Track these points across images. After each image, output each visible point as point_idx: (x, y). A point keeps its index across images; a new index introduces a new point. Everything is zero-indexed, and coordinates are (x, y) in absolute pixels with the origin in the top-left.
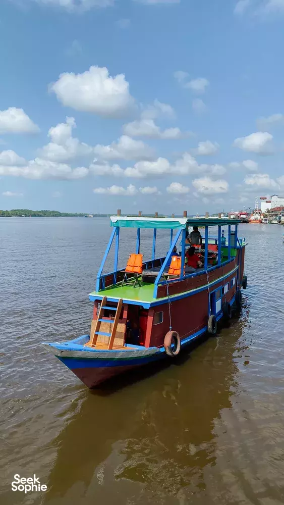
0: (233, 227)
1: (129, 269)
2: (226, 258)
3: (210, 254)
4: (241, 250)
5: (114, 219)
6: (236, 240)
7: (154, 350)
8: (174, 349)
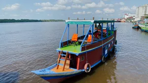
0: (112, 23)
1: (73, 39)
2: (110, 34)
3: (103, 33)
4: (115, 32)
5: (67, 21)
6: (114, 28)
7: (80, 71)
8: (88, 70)
